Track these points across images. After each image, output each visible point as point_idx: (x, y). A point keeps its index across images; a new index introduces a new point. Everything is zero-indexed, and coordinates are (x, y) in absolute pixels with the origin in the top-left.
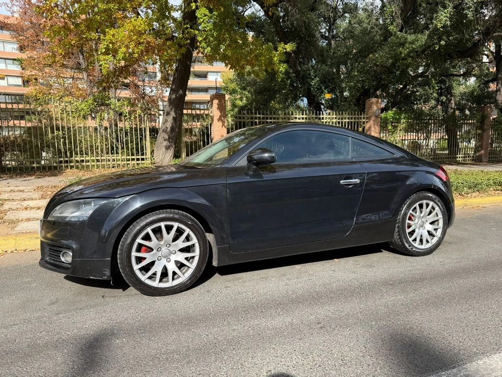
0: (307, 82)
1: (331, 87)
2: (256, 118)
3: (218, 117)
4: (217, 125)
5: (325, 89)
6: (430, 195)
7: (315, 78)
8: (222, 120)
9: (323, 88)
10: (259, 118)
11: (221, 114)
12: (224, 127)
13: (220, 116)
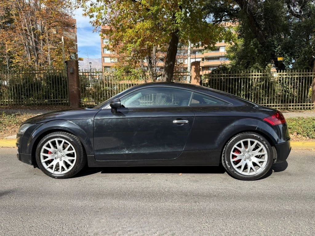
0: (271, 50)
1: (291, 52)
2: (221, 76)
3: (195, 77)
4: (193, 82)
5: (286, 54)
6: (255, 135)
7: (278, 46)
8: (197, 78)
9: (284, 53)
10: (224, 76)
11: (197, 74)
12: (198, 83)
13: (196, 76)
